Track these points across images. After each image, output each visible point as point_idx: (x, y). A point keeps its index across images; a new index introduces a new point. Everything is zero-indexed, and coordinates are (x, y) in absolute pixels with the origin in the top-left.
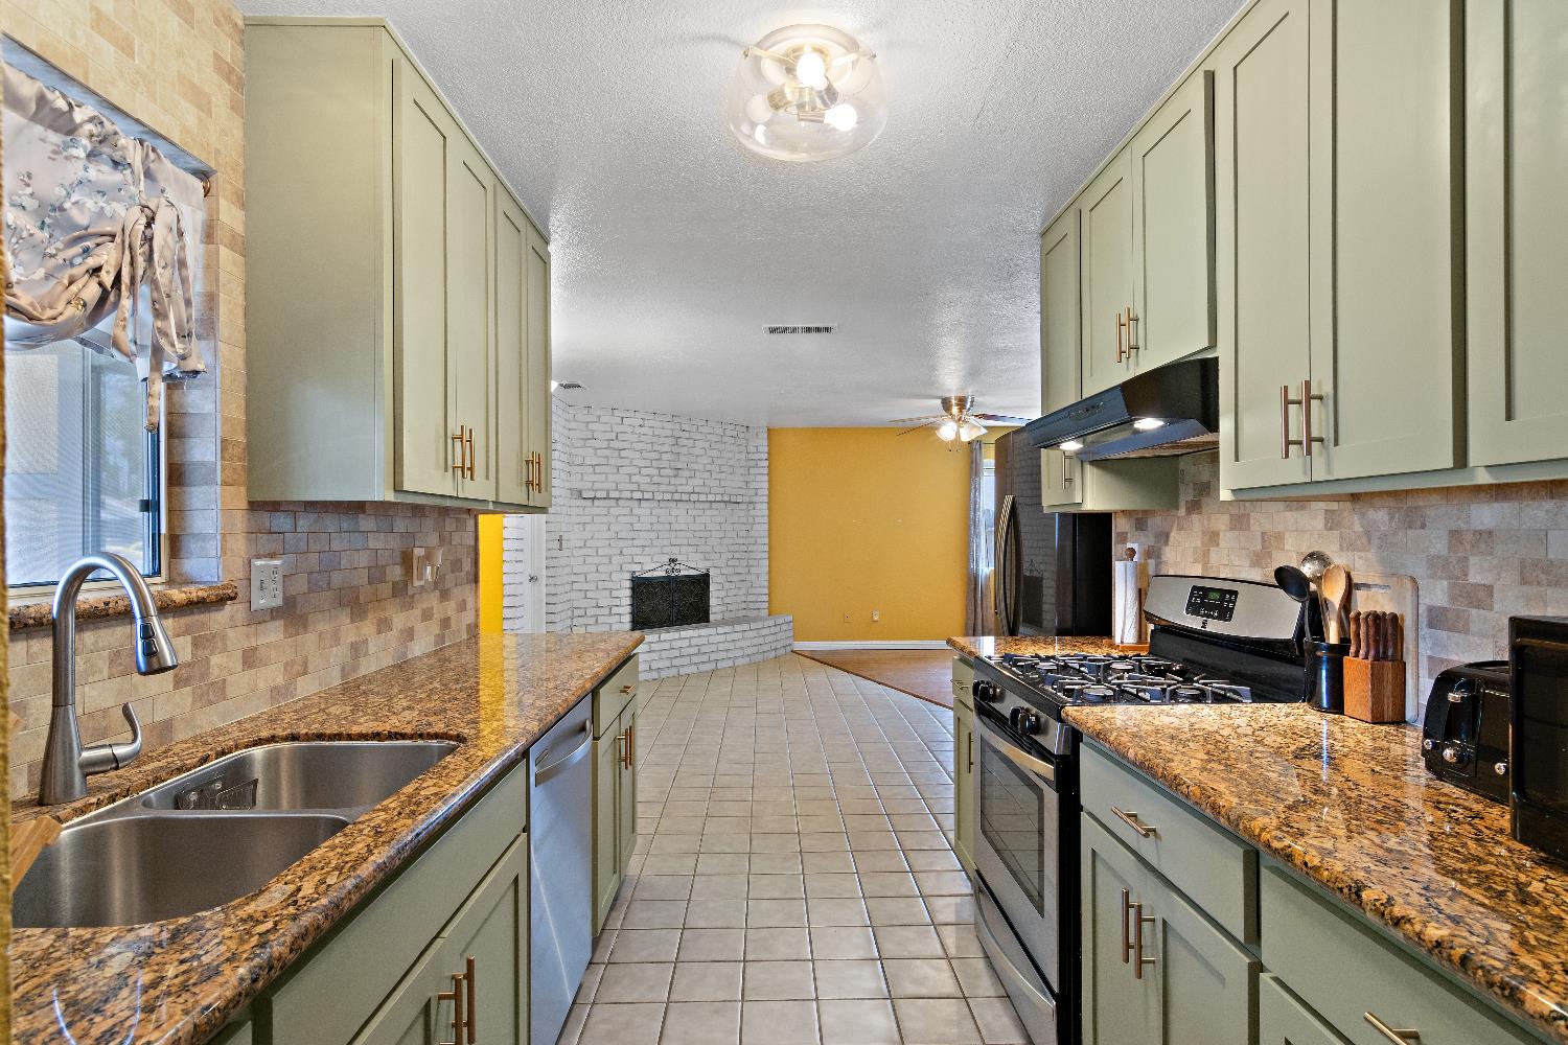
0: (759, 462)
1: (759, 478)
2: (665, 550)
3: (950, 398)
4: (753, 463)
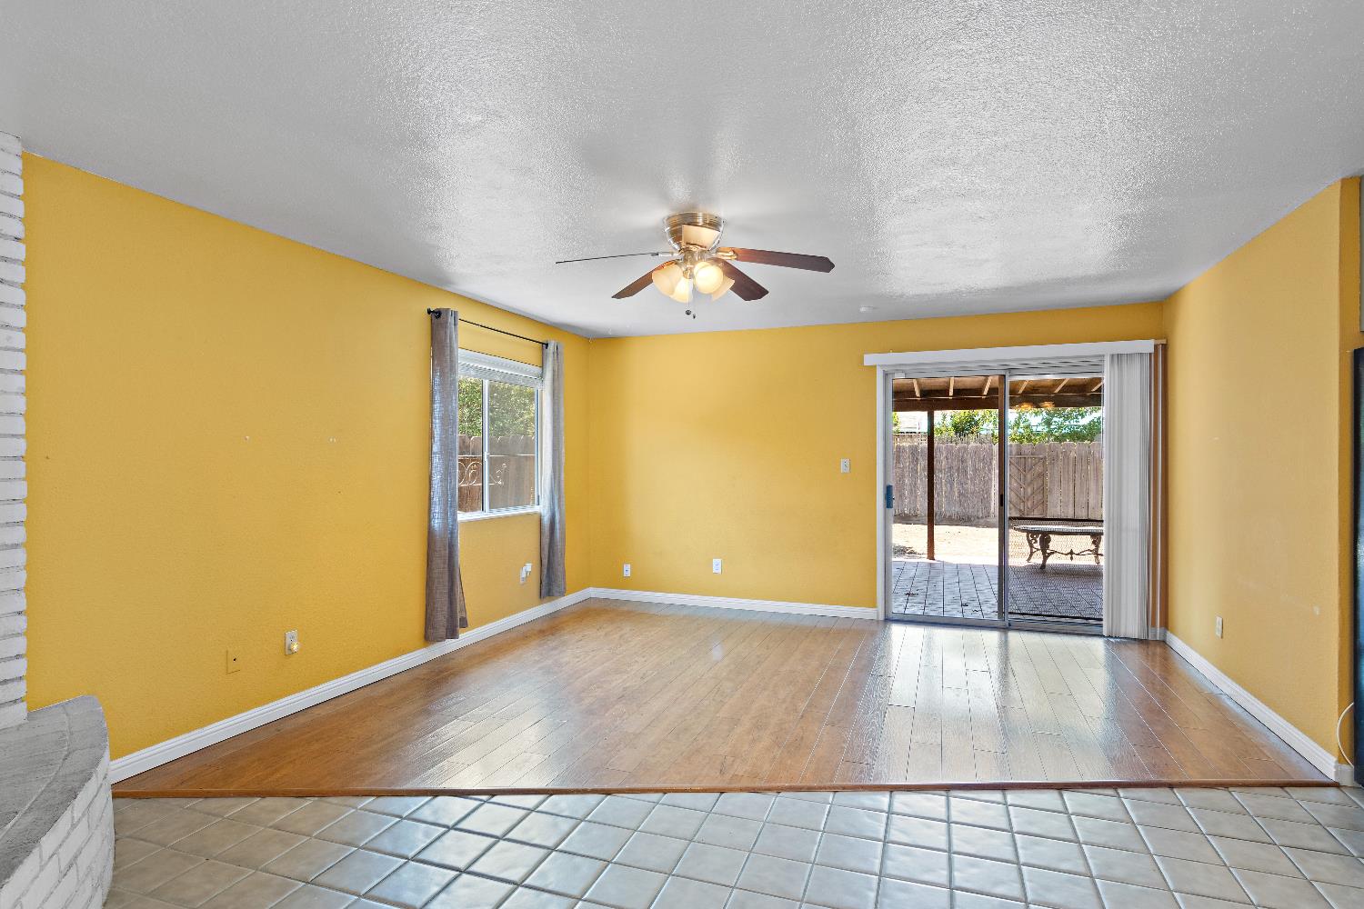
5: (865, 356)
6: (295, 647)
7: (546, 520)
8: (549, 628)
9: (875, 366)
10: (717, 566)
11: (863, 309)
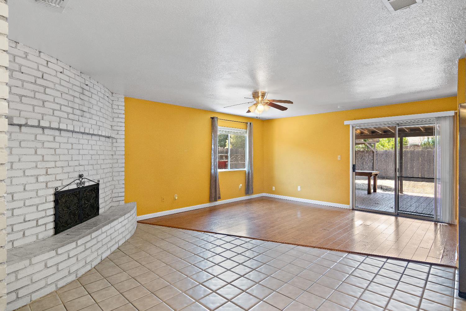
0: (119, 115)
1: (120, 124)
2: (77, 169)
3: (258, 92)
4: (116, 115)
5: (345, 122)
6: (176, 198)
7: (247, 172)
8: (249, 202)
9: (349, 125)
10: (299, 189)
11: (339, 107)
